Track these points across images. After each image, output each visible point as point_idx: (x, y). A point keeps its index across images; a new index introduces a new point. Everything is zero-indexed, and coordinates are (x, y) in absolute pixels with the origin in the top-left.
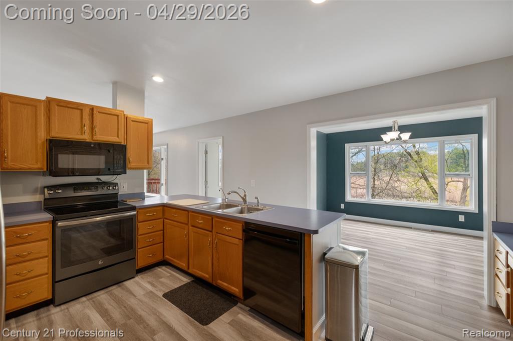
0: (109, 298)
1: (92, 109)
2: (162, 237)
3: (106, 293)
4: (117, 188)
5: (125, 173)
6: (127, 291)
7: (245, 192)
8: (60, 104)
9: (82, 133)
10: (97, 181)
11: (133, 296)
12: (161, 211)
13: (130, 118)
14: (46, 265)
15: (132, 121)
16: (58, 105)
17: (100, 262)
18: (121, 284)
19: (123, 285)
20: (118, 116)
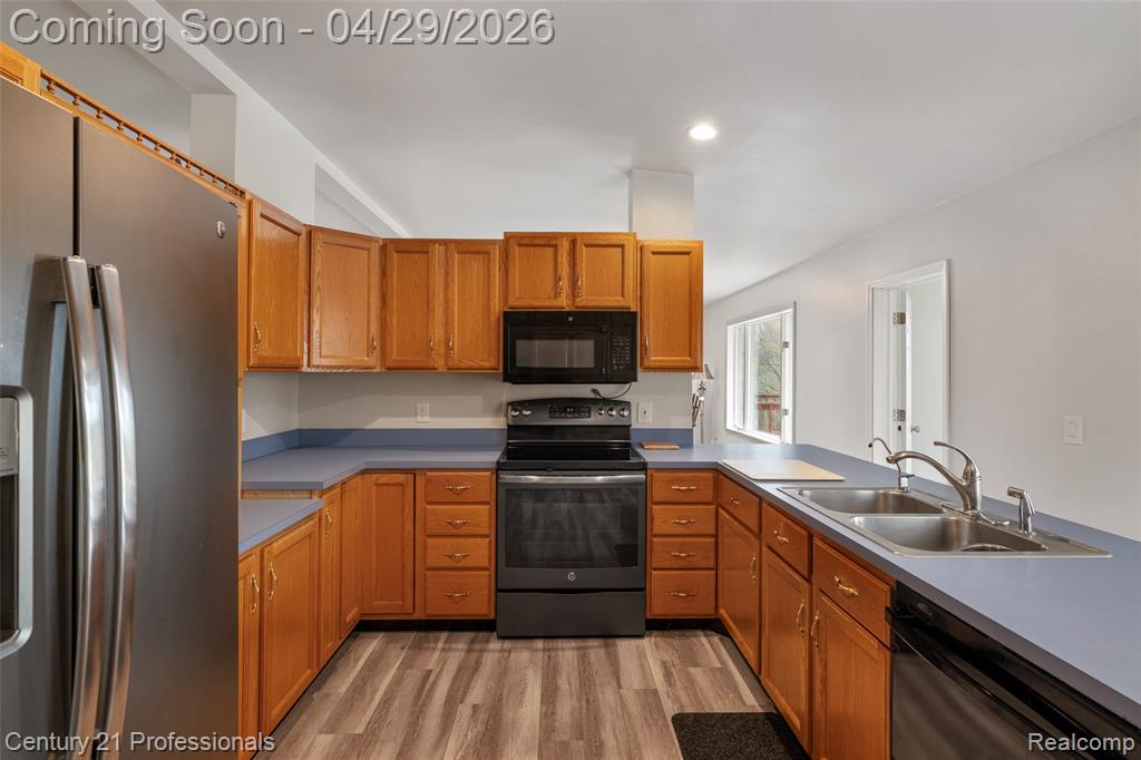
0: (575, 663)
1: (574, 239)
2: (712, 554)
3: (578, 649)
4: (626, 413)
5: (635, 380)
6: (612, 665)
7: (969, 462)
8: (522, 242)
9: (557, 295)
10: (592, 396)
11: (614, 684)
12: (711, 481)
13: (649, 246)
14: (486, 552)
15: (654, 253)
16: (520, 245)
17: (571, 576)
18: (610, 641)
19: (614, 645)
20: (622, 246)
